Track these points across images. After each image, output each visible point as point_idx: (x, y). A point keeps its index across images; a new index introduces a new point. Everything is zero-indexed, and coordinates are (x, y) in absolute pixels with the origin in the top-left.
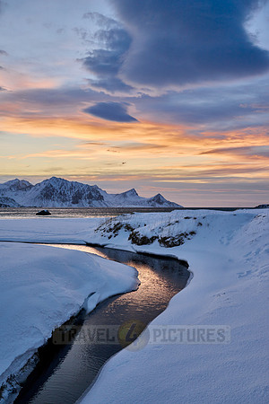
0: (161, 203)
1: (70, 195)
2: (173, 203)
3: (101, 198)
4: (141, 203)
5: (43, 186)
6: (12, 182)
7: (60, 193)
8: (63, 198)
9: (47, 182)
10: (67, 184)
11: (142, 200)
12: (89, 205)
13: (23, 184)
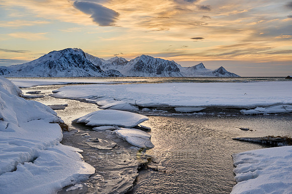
1: (155, 68)
2: (233, 74)
3: (177, 70)
4: (208, 74)
5: (136, 62)
6: (113, 58)
7: (148, 66)
8: (150, 70)
9: (139, 59)
10: (153, 60)
11: (208, 71)
12: (168, 75)
13: (121, 60)
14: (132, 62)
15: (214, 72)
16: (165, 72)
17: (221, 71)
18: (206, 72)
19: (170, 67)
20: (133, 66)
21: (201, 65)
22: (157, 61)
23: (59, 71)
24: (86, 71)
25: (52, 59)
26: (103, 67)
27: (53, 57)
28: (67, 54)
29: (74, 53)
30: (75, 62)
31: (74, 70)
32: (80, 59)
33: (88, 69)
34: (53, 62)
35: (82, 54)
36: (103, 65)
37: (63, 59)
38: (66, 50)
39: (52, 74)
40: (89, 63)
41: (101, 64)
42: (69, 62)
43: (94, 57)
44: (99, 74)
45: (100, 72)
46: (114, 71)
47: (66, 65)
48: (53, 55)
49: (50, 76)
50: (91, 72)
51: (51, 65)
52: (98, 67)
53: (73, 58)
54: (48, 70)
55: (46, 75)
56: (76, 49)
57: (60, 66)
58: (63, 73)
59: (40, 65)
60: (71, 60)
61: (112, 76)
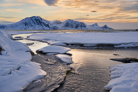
2: (111, 28)
5: (65, 23)
6: (55, 21)
7: (71, 25)
8: (72, 27)
9: (67, 21)
10: (73, 22)
11: (99, 27)
12: (81, 29)
13: (59, 22)
14: (64, 23)
15: (102, 27)
16: (79, 27)
17: (105, 27)
18: (98, 27)
19: (81, 25)
20: (64, 25)
21: (96, 24)
22: (76, 22)
23: (30, 27)
24: (42, 27)
25: (27, 21)
26: (50, 25)
27: (27, 20)
28: (33, 19)
29: (37, 18)
30: (37, 22)
31: (37, 27)
32: (39, 21)
33: (43, 26)
35: (40, 19)
36: (50, 24)
37: (31, 21)
38: (33, 17)
39: (27, 28)
40: (44, 23)
41: (49, 24)
42: (34, 23)
43: (46, 20)
45: (49, 27)
46: (55, 27)
47: (33, 24)
50: (45, 27)
51: (26, 24)
52: (48, 25)
53: (36, 21)
54: (25, 27)
55: (24, 29)
56: (38, 16)
57: (30, 24)
58: (32, 28)
59: (21, 24)
60: (35, 22)
61: (54, 29)
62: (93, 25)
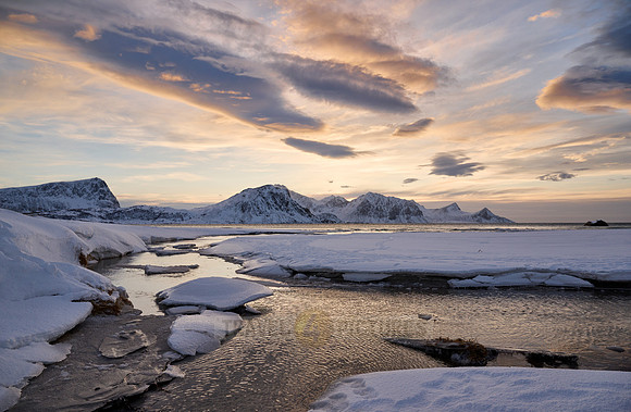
0: (489, 218)
1: (387, 211)
2: (503, 219)
3: (419, 213)
4: (465, 218)
7: (377, 208)
8: (380, 214)
9: (364, 198)
13: (339, 201)
14: (354, 203)
16: (402, 217)
18: (462, 216)
19: (409, 209)
22: (390, 201)
24: (291, 215)
25: (246, 200)
26: (314, 210)
27: (247, 196)
28: (266, 192)
29: (274, 191)
30: (276, 203)
31: (275, 214)
32: (282, 200)
33: (293, 212)
34: (246, 204)
35: (285, 193)
36: (315, 207)
37: (260, 198)
38: (264, 187)
39: (246, 219)
40: (294, 205)
41: (311, 205)
42: (268, 204)
43: (302, 197)
44: (309, 220)
45: (310, 216)
46: (330, 215)
47: (264, 207)
48: (247, 194)
49: (242, 222)
50: (297, 216)
51: (244, 208)
52: (307, 210)
53: (273, 198)
54: (241, 215)
55: (237, 221)
56: (279, 185)
57: (256, 209)
58: (260, 218)
59: (230, 207)
60: (270, 200)
61: (326, 222)
62: (445, 209)
